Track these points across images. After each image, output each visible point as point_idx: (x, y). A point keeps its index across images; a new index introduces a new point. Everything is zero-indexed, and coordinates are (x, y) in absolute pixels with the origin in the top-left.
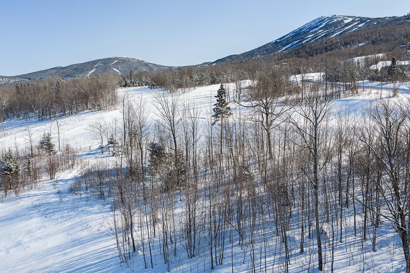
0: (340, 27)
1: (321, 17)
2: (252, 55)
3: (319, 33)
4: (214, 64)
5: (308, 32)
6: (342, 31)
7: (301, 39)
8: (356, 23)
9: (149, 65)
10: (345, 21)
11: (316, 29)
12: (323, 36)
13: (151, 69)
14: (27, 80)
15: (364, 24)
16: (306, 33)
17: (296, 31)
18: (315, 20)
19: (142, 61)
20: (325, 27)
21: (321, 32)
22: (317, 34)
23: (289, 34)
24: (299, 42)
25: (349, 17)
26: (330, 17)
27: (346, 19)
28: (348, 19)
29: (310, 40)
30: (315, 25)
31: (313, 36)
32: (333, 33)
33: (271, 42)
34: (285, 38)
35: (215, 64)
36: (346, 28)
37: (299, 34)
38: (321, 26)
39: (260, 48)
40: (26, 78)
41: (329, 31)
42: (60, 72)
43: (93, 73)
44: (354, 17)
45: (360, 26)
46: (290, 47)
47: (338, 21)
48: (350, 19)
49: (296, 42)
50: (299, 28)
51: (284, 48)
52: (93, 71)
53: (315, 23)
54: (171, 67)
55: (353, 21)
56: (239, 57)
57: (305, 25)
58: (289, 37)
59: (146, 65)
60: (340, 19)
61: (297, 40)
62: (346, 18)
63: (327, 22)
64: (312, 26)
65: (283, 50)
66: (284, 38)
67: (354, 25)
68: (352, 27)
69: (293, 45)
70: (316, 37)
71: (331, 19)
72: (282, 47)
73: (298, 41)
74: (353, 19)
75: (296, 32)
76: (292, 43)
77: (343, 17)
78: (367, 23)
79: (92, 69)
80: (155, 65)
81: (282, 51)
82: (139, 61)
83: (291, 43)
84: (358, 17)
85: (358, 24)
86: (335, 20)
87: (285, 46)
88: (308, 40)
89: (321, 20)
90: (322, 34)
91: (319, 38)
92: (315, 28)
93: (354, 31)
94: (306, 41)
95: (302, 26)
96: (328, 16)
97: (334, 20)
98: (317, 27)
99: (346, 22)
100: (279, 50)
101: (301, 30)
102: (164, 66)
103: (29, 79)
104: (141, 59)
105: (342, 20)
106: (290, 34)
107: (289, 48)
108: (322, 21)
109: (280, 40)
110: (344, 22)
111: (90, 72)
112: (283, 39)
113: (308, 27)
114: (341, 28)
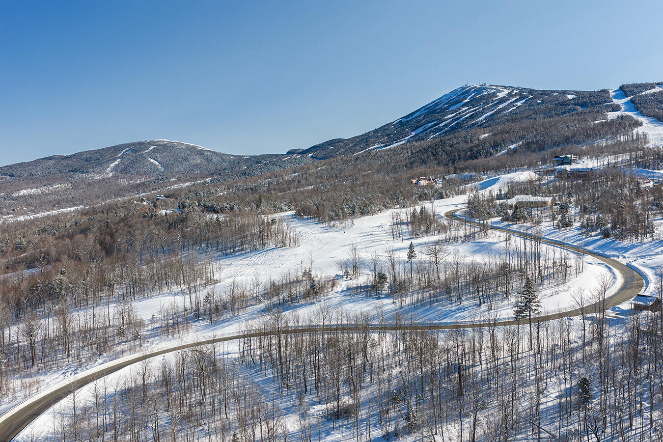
0: (491, 104)
1: (464, 86)
2: (367, 141)
3: (463, 112)
4: (310, 155)
5: (447, 108)
6: (494, 111)
7: (437, 120)
8: (514, 99)
9: (205, 153)
10: (498, 94)
11: (458, 105)
12: (467, 118)
13: (208, 160)
14: (8, 177)
15: (524, 101)
16: (444, 111)
17: (430, 106)
18: (456, 91)
19: (194, 148)
20: (472, 103)
21: (465, 111)
22: (459, 113)
23: (419, 110)
24: (435, 125)
25: (505, 87)
26: (478, 86)
27: (500, 92)
28: (503, 91)
29: (450, 123)
30: (457, 99)
31: (454, 116)
32: (482, 113)
33: (394, 122)
34: (414, 116)
35: (312, 154)
36: (500, 107)
37: (433, 111)
38: (465, 101)
39: (376, 131)
40: (6, 175)
41: (476, 110)
42: (62, 164)
43: (117, 166)
44: (512, 87)
45: (519, 104)
46: (422, 132)
47: (488, 95)
48: (506, 92)
49: (430, 125)
50: (434, 102)
51: (413, 133)
52: (116, 163)
53: (457, 95)
54: (239, 156)
55: (510, 95)
56: (347, 145)
57: (442, 97)
58: (420, 116)
59: (201, 153)
60: (492, 91)
61: (433, 121)
62: (501, 89)
63: (473, 94)
64: (452, 100)
65: (412, 137)
66: (412, 116)
67: (511, 102)
68: (508, 105)
69: (426, 130)
70: (458, 119)
71: (479, 90)
72: (410, 131)
73: (433, 123)
74: (509, 91)
75: (429, 108)
76: (424, 127)
77: (495, 87)
78: (528, 100)
79: (115, 160)
80: (215, 153)
81: (410, 137)
82: (188, 148)
83: (423, 125)
84: (517, 89)
85: (517, 101)
86: (485, 93)
87: (415, 130)
88: (447, 122)
89: (465, 92)
90: (466, 114)
91: (463, 121)
92: (457, 103)
93: (511, 112)
94: (444, 123)
95: (438, 99)
96: (475, 85)
97: (483, 92)
98: (460, 102)
99: (501, 95)
100: (406, 136)
101: (437, 105)
102: (228, 155)
103: (10, 176)
104: (192, 145)
105: (494, 93)
106: (422, 110)
107: (420, 133)
108: (467, 92)
109: (407, 118)
110: (497, 96)
111: (112, 165)
112: (410, 118)
113: (447, 101)
114: (493, 106)
